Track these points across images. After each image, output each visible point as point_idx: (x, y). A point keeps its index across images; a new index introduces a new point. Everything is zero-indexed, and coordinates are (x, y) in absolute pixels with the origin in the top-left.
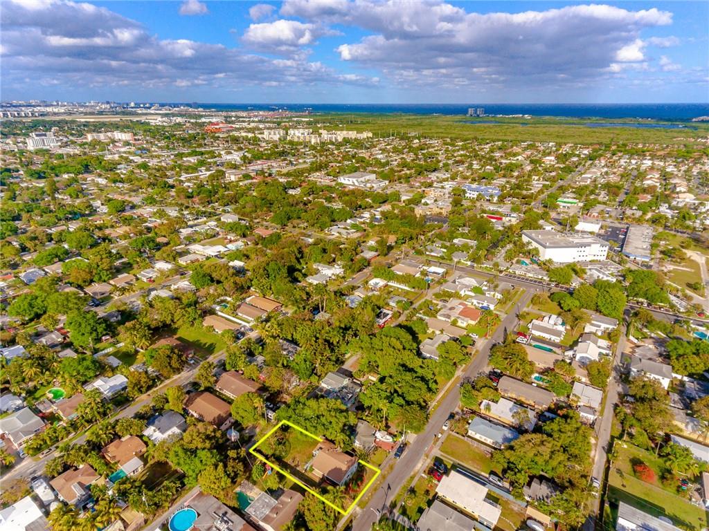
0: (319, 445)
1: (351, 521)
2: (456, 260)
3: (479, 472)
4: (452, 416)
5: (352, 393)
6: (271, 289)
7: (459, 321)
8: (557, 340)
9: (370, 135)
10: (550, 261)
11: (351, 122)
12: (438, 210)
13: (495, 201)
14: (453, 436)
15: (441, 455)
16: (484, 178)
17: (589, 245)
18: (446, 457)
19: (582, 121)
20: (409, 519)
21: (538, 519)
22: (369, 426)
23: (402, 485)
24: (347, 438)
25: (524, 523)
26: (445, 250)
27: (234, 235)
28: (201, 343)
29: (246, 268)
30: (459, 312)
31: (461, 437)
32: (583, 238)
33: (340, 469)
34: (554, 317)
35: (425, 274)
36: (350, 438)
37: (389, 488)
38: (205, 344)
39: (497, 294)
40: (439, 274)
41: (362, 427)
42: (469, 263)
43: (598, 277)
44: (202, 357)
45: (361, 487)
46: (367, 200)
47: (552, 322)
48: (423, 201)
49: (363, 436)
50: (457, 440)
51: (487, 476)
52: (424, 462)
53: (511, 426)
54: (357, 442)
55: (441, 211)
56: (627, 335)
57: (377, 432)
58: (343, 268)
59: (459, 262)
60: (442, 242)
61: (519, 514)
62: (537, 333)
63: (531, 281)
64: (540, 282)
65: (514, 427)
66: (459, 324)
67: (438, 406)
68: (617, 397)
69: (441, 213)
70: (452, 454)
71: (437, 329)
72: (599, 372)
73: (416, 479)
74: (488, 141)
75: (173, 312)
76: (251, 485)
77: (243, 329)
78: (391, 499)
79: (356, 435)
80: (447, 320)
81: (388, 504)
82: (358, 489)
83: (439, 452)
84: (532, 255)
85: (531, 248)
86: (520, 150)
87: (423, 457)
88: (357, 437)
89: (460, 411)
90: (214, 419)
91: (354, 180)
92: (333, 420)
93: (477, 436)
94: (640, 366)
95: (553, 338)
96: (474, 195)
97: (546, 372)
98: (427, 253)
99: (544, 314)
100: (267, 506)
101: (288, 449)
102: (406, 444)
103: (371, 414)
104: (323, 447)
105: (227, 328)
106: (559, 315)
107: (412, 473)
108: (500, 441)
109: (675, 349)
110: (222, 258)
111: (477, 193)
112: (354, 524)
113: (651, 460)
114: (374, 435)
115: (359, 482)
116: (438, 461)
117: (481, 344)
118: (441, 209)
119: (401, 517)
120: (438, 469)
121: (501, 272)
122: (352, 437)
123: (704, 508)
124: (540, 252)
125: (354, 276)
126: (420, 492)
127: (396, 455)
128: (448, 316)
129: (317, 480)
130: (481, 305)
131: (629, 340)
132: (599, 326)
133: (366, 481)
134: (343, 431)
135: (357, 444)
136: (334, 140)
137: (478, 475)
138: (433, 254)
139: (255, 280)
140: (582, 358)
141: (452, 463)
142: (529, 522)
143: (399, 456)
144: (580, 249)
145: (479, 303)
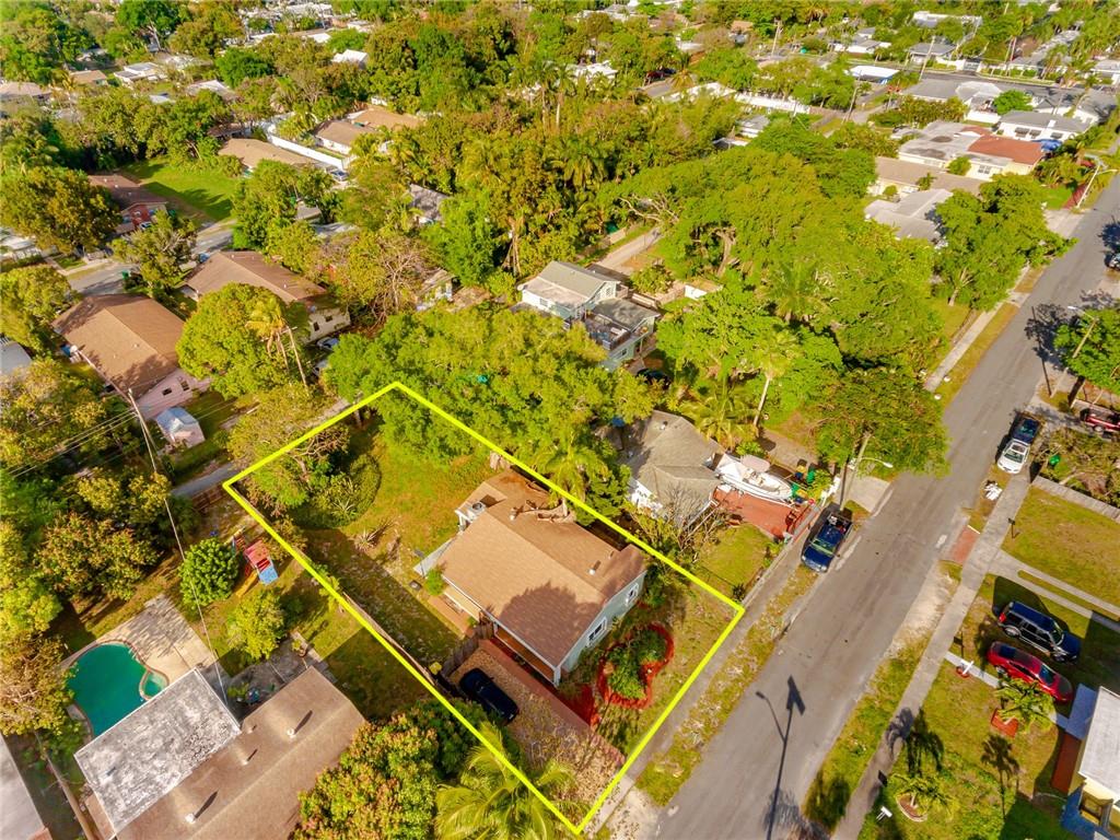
0: (485, 489)
6: (417, 93)
7: (976, 163)
14: (1056, 499)
15: (1022, 574)
18: (1048, 587)
22: (692, 435)
23: (858, 697)
24: (604, 469)
33: (565, 598)
36: (616, 473)
37: (795, 699)
39: (1079, 111)
40: (880, 80)
41: (662, 437)
45: (659, 682)
49: (665, 468)
52: (946, 600)
54: (641, 488)
57: (726, 459)
59: (928, 65)
60: (878, 28)
66: (973, 173)
71: (905, 181)
73: (924, 676)
75: (129, 111)
78: (813, 763)
79: (643, 461)
81: (800, 791)
82: (641, 695)
83: (1007, 559)
87: (936, 576)
88: (643, 470)
89: (1054, 408)
90: (130, 372)
92: (549, 393)
100: (186, 745)
101: (366, 490)
102: (848, 513)
103: (703, 391)
104: (498, 495)
107: (898, 645)
114: (713, 467)
115: (650, 659)
116: (1013, 601)
117: (1061, 224)
122: (625, 469)
127: (810, 553)
128: (936, 155)
130: (1027, 138)
133: (679, 657)
134: (584, 440)
135: (641, 498)
138: (853, 49)
141: (1088, 614)
143: (825, 560)
145: (1021, 132)
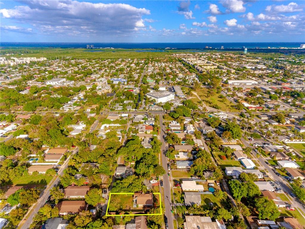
0: (135, 196)
1: (164, 215)
2: (128, 110)
3: (188, 178)
4: (168, 165)
5: (131, 172)
7: (147, 131)
8: (179, 128)
9: (45, 59)
10: (161, 103)
11: (27, 52)
12: (107, 91)
13: (126, 84)
14: (173, 171)
16: (115, 75)
17: (170, 95)
19: (133, 50)
20: (181, 203)
21: (211, 182)
22: (147, 180)
23: (170, 194)
25: (208, 185)
26: (122, 107)
27: (4, 122)
28: (35, 182)
29: (30, 137)
30: (145, 128)
31: (176, 170)
32: (166, 93)
33: (149, 200)
34: (174, 121)
35: (121, 118)
37: (167, 197)
38: (38, 182)
39: (152, 119)
40: (126, 116)
42: (134, 110)
43: (178, 105)
44: (42, 188)
45: (158, 202)
46: (70, 91)
47: (174, 123)
48: (97, 88)
49: (147, 184)
50: (175, 171)
51: (191, 178)
52: (171, 183)
53: (187, 160)
55: (108, 91)
56: (195, 121)
57: (150, 181)
58: (85, 124)
59: (130, 110)
60: (119, 104)
61: (206, 184)
62: (173, 128)
63: (158, 111)
64: (161, 111)
65: (188, 160)
66: (148, 133)
67: (162, 163)
68: (204, 140)
69: (108, 92)
70: (177, 177)
71: (143, 137)
72: (198, 134)
73: (173, 190)
74: (105, 59)
76: (117, 226)
77: (55, 166)
78: (170, 200)
79: (145, 185)
80: (143, 132)
81: (171, 202)
83: (173, 178)
84: (153, 102)
85: (152, 99)
86: (120, 62)
89: (169, 162)
91: (56, 82)
93: (180, 167)
94: (205, 129)
95: (178, 128)
96: (117, 82)
97: (184, 140)
98: (116, 109)
99: (170, 121)
100: (133, 228)
102: (162, 180)
104: (137, 196)
105: (47, 168)
106: (175, 120)
107: (170, 189)
108: (188, 165)
109: (210, 121)
110: (7, 136)
111: (118, 82)
112: (165, 215)
113: (222, 153)
116: (175, 181)
117: (159, 138)
118: (108, 90)
119: (178, 204)
120: (178, 183)
121: (147, 110)
123: (238, 161)
124: (156, 100)
125: (92, 126)
126: (177, 193)
127: (161, 185)
128: (143, 131)
129: (142, 209)
130: (149, 124)
131: (196, 123)
132: (187, 121)
133: (158, 199)
135: (148, 189)
136: (25, 62)
137: (188, 179)
138: (118, 109)
139: (44, 141)
140: (190, 132)
141: (179, 179)
142: (209, 185)
143: (163, 185)
144: (167, 97)
145: (148, 123)
